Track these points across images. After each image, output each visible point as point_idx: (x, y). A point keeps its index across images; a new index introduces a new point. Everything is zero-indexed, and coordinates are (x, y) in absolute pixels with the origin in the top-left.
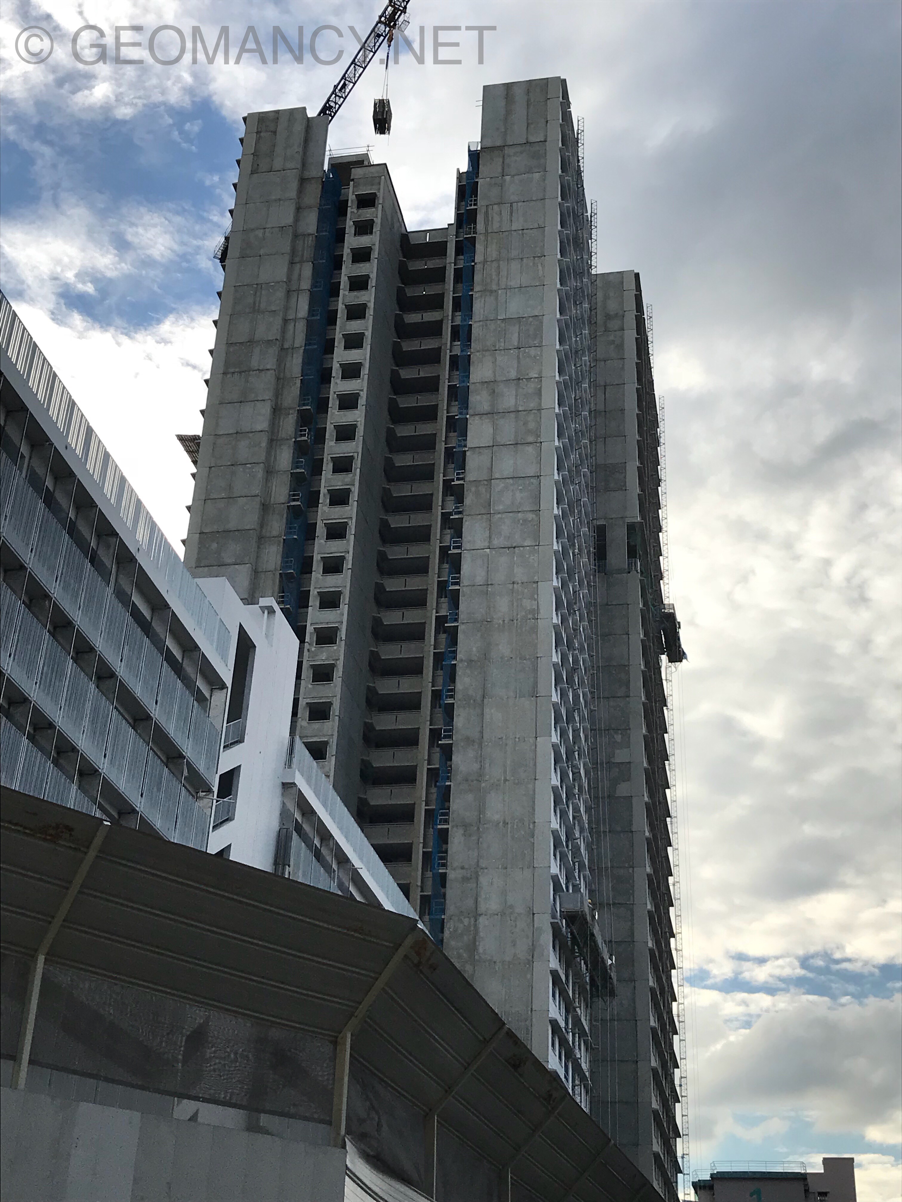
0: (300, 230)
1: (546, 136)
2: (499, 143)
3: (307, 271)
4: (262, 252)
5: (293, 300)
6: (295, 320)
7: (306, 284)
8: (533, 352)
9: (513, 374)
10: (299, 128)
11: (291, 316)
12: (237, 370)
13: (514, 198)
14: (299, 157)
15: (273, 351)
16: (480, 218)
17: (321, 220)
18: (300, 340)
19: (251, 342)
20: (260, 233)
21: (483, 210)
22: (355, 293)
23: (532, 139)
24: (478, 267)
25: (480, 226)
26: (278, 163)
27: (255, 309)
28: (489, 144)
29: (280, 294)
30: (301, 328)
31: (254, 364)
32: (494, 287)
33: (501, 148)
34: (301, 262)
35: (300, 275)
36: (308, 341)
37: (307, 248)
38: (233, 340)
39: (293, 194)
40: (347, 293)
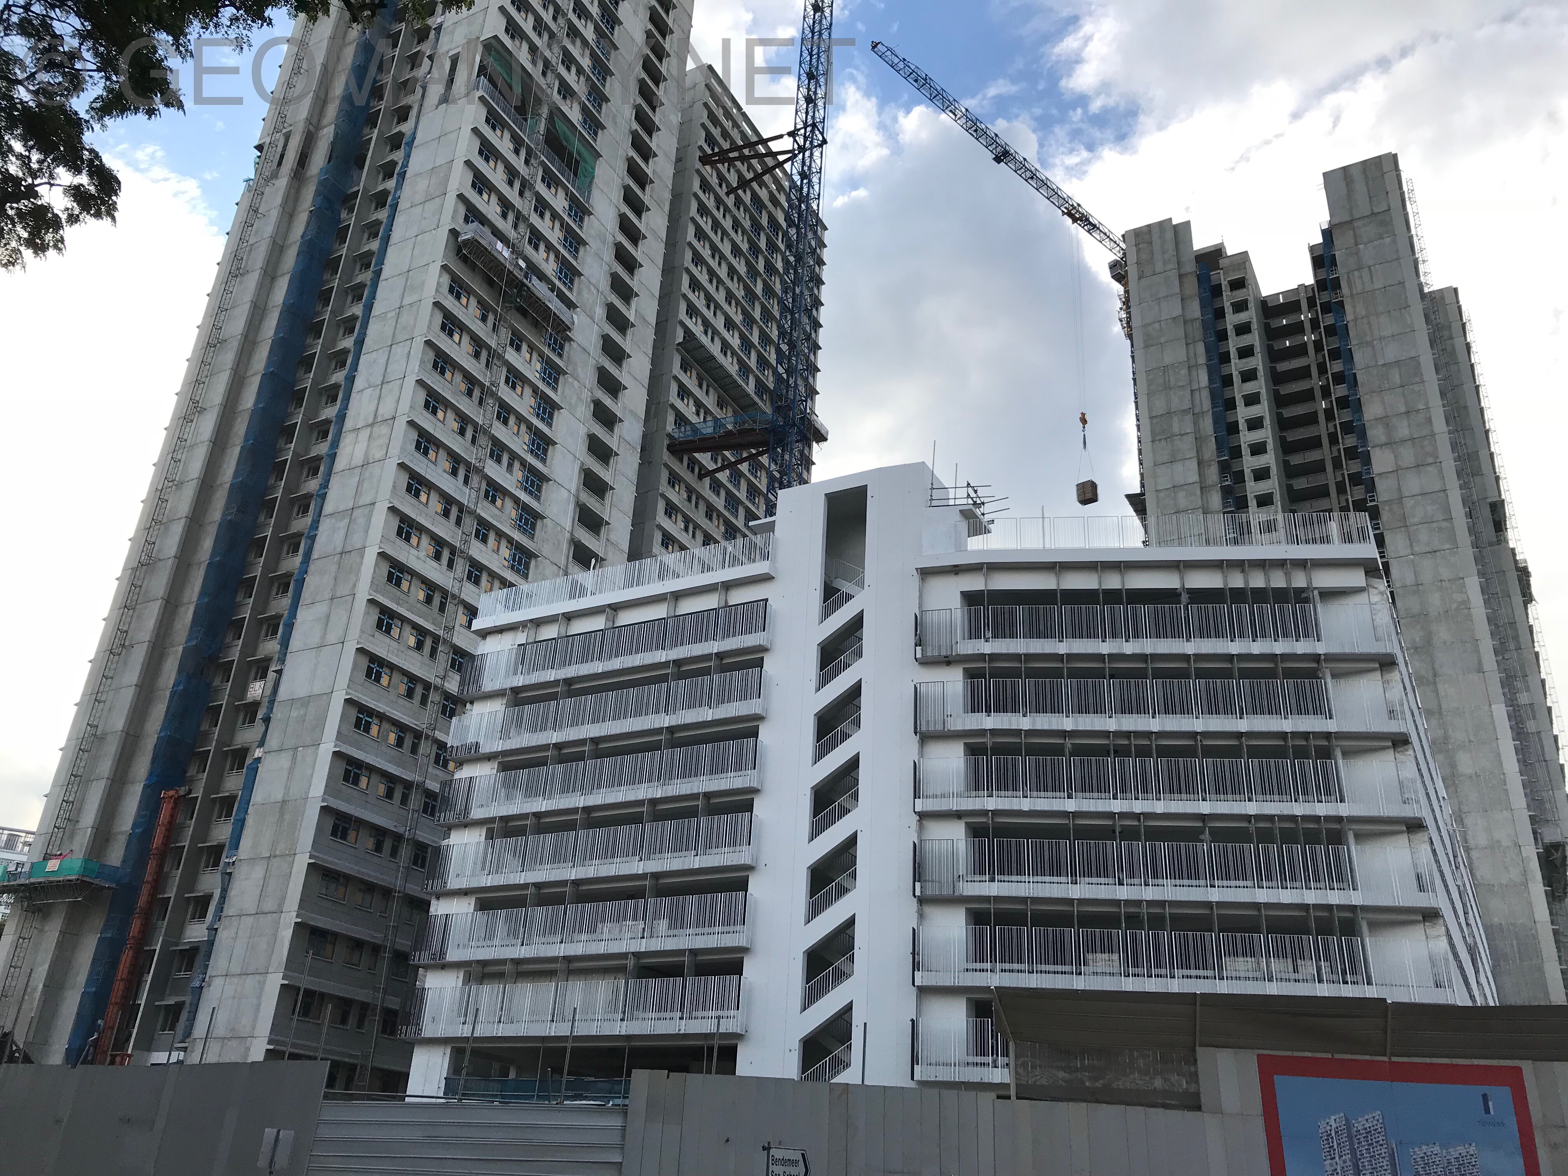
0: (1189, 316)
1: (1389, 205)
2: (1347, 218)
3: (1201, 348)
4: (1162, 340)
5: (1194, 373)
6: (1199, 389)
7: (1202, 359)
8: (1416, 388)
9: (1403, 409)
10: (1170, 235)
11: (1195, 387)
12: (1163, 437)
13: (1371, 263)
14: (1174, 259)
15: (1189, 418)
16: (1344, 284)
17: (1203, 306)
18: (1207, 404)
19: (1169, 413)
20: (1156, 326)
21: (1346, 276)
22: (1244, 360)
23: (1376, 210)
24: (1350, 325)
25: (1345, 290)
26: (1159, 267)
27: (1167, 387)
28: (1337, 221)
29: (1184, 372)
30: (1206, 394)
31: (1176, 430)
32: (1368, 339)
33: (1351, 222)
34: (1195, 342)
35: (1195, 354)
36: (1214, 405)
37: (1197, 330)
38: (1154, 414)
39: (1178, 290)
40: (1237, 361)
